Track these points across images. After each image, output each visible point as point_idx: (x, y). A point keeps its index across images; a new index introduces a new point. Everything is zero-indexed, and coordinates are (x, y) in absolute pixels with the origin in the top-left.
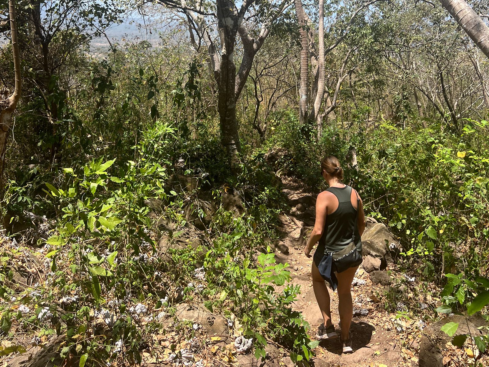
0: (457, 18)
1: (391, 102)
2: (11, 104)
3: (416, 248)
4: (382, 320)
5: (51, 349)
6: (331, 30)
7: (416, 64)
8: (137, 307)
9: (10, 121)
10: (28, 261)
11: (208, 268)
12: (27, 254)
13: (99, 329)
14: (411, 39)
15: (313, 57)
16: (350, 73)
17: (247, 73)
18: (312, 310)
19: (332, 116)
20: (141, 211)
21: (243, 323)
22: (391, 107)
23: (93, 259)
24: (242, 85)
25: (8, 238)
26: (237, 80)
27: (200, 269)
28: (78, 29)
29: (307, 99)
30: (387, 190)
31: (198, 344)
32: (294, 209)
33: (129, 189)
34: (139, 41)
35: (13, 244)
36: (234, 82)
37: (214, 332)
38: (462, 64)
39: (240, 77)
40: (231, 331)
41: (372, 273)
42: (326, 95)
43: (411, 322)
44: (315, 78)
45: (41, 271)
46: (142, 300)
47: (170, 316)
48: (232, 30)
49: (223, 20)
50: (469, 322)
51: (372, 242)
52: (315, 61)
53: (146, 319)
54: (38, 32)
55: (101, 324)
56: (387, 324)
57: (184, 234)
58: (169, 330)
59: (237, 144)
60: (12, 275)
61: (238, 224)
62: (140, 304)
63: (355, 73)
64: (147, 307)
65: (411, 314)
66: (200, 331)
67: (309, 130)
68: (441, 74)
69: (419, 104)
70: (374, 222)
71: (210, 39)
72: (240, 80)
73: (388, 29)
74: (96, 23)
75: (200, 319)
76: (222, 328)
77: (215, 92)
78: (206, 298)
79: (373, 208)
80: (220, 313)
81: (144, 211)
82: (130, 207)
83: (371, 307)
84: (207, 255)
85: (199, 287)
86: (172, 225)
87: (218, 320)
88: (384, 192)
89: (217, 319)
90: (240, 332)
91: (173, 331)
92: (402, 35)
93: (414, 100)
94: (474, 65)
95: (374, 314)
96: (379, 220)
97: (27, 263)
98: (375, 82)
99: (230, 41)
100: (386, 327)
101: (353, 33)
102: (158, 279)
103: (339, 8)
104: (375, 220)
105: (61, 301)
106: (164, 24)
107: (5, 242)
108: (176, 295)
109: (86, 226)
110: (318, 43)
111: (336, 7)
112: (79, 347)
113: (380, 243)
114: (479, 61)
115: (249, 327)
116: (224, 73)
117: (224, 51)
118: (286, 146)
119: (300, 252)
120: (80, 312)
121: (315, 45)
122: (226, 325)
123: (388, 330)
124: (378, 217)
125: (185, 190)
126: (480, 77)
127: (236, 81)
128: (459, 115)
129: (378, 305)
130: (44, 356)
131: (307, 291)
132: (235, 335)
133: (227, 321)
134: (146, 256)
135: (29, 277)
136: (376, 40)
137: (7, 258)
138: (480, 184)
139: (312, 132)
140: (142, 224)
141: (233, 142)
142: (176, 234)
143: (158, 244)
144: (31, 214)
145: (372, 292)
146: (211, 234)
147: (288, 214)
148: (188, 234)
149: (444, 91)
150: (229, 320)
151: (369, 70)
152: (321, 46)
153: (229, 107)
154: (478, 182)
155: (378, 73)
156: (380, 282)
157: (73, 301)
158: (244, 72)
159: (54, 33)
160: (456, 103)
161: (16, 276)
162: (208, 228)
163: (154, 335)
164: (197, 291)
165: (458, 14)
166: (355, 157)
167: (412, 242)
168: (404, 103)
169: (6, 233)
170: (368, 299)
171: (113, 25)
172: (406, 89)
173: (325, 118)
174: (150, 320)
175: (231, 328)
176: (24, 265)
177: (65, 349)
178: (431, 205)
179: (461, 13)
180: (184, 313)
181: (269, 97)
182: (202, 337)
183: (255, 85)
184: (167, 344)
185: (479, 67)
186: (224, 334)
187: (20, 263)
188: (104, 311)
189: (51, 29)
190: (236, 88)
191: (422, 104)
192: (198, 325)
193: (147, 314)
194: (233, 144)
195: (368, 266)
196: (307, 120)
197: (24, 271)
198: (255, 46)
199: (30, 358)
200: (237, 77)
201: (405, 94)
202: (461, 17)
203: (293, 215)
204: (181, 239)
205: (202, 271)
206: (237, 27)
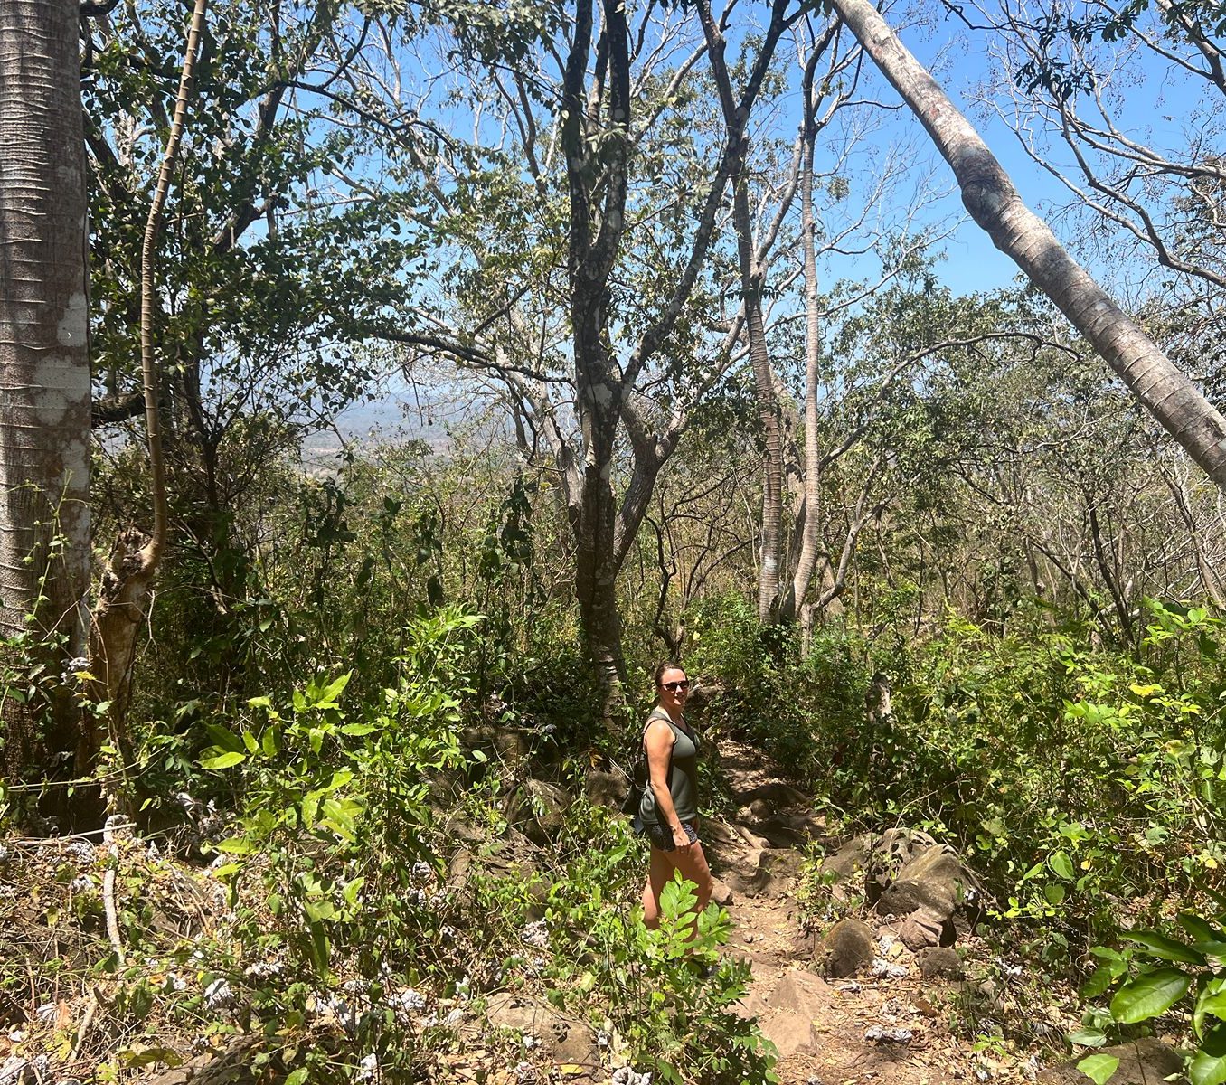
0: (1128, 377)
1: (975, 580)
2: (145, 564)
3: (1027, 901)
4: (943, 1054)
5: (232, 1058)
6: (834, 412)
7: (1034, 492)
8: (404, 998)
9: (146, 600)
10: (181, 889)
11: (555, 921)
12: (179, 876)
13: (325, 1034)
14: (1021, 434)
15: (792, 475)
16: (878, 512)
17: (642, 512)
18: (783, 1026)
19: (835, 607)
20: (411, 793)
21: (631, 1039)
22: (973, 589)
23: (314, 888)
24: (629, 537)
25: (139, 840)
26: (619, 527)
27: (538, 923)
28: (279, 412)
29: (776, 567)
30: (959, 772)
31: (533, 1078)
32: (746, 811)
33: (385, 747)
34: (406, 440)
35: (150, 853)
36: (612, 527)
37: (568, 1056)
38: (1147, 493)
39: (625, 520)
40: (604, 1056)
41: (921, 951)
42: (822, 561)
43: (1011, 1060)
44: (797, 523)
45: (207, 913)
46: (413, 983)
47: (474, 1017)
48: (608, 412)
49: (589, 390)
50: (1144, 1064)
51: (922, 885)
52: (798, 484)
53: (424, 1022)
54: (196, 419)
55: (328, 1028)
56: (953, 1063)
57: (503, 852)
58: (472, 1045)
59: (619, 663)
60: (149, 916)
61: (620, 834)
62: (410, 991)
63: (889, 512)
64: (425, 998)
65: (1011, 1044)
66: (538, 1052)
67: (782, 638)
68: (1093, 514)
69: (1041, 584)
70: (929, 843)
71: (559, 435)
72: (626, 526)
73: (967, 410)
74: (317, 402)
75: (537, 1027)
76: (585, 1049)
77: (569, 553)
78: (551, 985)
79: (925, 810)
80: (580, 1017)
81: (417, 792)
82: (389, 785)
83: (918, 1026)
84: (553, 892)
85: (534, 963)
86: (477, 833)
87: (577, 1030)
88: (952, 776)
89: (573, 1028)
90: (624, 1058)
91: (480, 1048)
92: (1000, 425)
93: (1029, 575)
94: (1176, 496)
95: (925, 1041)
96: (939, 838)
97: (179, 895)
98: (935, 532)
99: (604, 437)
100: (952, 1070)
101: (884, 420)
102: (447, 941)
103: (853, 364)
104: (930, 839)
105: (248, 971)
106: (458, 405)
107: (135, 849)
108: (487, 978)
109: (299, 817)
110: (803, 445)
111: (845, 360)
112: (289, 1054)
113: (941, 888)
114: (1189, 485)
115: (644, 1048)
116: (591, 507)
117: (590, 458)
118: (729, 676)
119: (758, 903)
120: (288, 996)
121: (796, 448)
122: (594, 1042)
123: (957, 1076)
124: (939, 830)
125: (503, 757)
126: (1190, 523)
127: (617, 529)
128: (1136, 612)
129: (934, 1023)
130: (217, 1074)
131: (772, 986)
132: (614, 1064)
133: (595, 1034)
134: (421, 894)
135: (183, 922)
136: (938, 437)
137: (140, 881)
138: (1177, 756)
139: (787, 643)
140: (416, 821)
141: (610, 659)
142: (484, 850)
143: (450, 869)
144: (185, 796)
145: (921, 993)
146: (560, 855)
147: (732, 819)
148: (512, 852)
149: (1100, 555)
150: (600, 1033)
151: (922, 505)
152: (811, 449)
153: (601, 583)
154: (1171, 751)
155: (941, 512)
156: (941, 973)
157: (274, 973)
158: (634, 509)
159: (229, 422)
160: (1130, 583)
161: (158, 919)
162: (554, 842)
163: (440, 1054)
164: (530, 971)
165: (1132, 369)
166: (886, 696)
167: (1017, 888)
168: (1005, 581)
169: (135, 832)
170: (912, 1009)
171: (354, 404)
172: (1008, 549)
173: (818, 614)
174: (431, 1024)
175: (604, 1048)
176: (173, 898)
177: (262, 1058)
178: (1063, 805)
179: (1139, 365)
180: (504, 1012)
181: (689, 567)
182: (542, 1063)
183: (660, 539)
184: (468, 1072)
185: (1186, 500)
186: (589, 1061)
187: (164, 893)
188: (335, 1000)
189: (221, 413)
190: (617, 543)
191: (1048, 584)
192: (534, 1039)
193: (423, 1012)
194: (610, 664)
195: (913, 937)
196: (777, 614)
197: (173, 911)
198: (659, 450)
199: (190, 1076)
200: (619, 519)
201: (1007, 560)
202: (1138, 375)
203: (744, 822)
204: (498, 861)
205: (542, 927)
206: (619, 403)
